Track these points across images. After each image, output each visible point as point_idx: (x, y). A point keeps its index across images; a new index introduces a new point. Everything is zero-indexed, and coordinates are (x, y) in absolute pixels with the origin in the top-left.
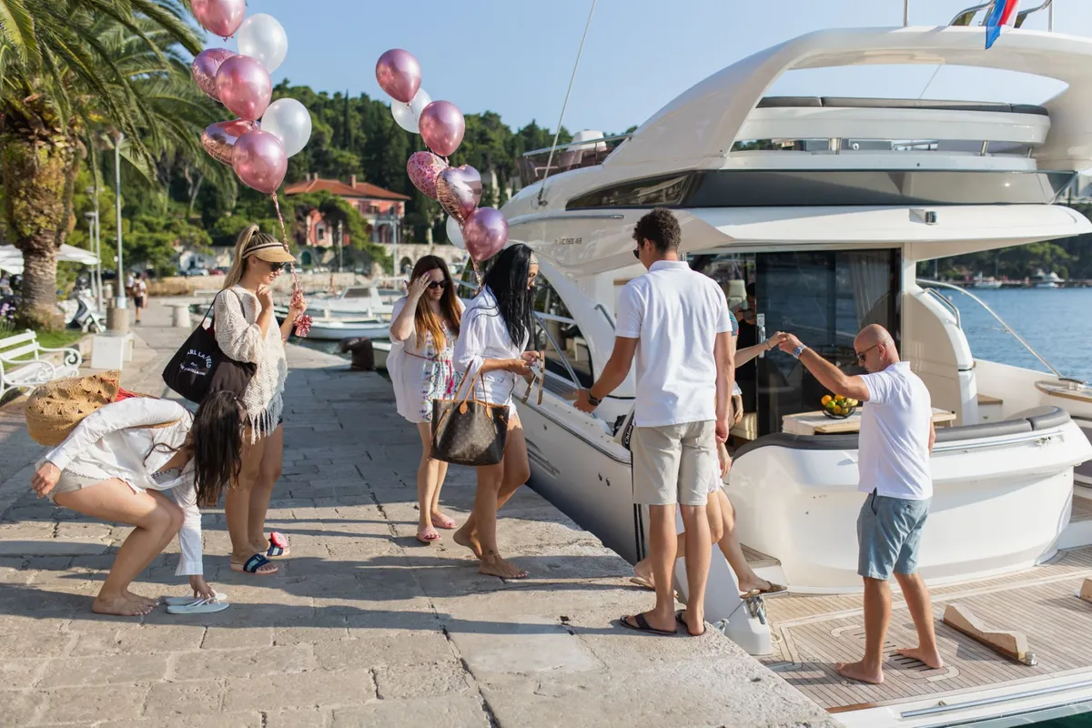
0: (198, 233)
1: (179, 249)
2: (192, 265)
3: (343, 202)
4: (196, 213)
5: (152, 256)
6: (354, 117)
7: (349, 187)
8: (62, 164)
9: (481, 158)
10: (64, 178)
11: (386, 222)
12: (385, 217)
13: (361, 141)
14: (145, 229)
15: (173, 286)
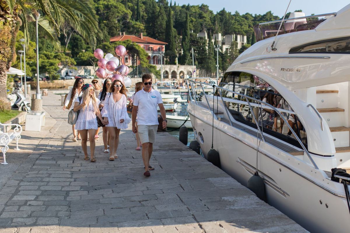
0: (70, 60)
1: (61, 67)
2: (67, 74)
3: (137, 45)
4: (69, 50)
5: (48, 70)
6: (142, 7)
7: (140, 39)
8: (11, 29)
9: (200, 25)
10: (11, 35)
11: (158, 55)
12: (156, 52)
13: (145, 17)
14: (45, 58)
15: (58, 84)
